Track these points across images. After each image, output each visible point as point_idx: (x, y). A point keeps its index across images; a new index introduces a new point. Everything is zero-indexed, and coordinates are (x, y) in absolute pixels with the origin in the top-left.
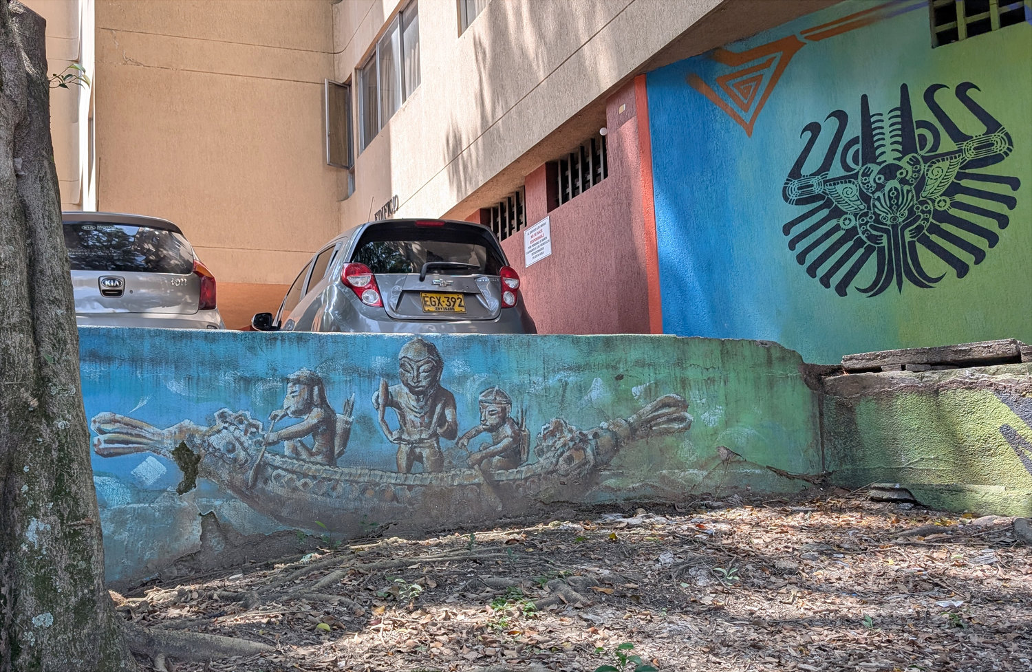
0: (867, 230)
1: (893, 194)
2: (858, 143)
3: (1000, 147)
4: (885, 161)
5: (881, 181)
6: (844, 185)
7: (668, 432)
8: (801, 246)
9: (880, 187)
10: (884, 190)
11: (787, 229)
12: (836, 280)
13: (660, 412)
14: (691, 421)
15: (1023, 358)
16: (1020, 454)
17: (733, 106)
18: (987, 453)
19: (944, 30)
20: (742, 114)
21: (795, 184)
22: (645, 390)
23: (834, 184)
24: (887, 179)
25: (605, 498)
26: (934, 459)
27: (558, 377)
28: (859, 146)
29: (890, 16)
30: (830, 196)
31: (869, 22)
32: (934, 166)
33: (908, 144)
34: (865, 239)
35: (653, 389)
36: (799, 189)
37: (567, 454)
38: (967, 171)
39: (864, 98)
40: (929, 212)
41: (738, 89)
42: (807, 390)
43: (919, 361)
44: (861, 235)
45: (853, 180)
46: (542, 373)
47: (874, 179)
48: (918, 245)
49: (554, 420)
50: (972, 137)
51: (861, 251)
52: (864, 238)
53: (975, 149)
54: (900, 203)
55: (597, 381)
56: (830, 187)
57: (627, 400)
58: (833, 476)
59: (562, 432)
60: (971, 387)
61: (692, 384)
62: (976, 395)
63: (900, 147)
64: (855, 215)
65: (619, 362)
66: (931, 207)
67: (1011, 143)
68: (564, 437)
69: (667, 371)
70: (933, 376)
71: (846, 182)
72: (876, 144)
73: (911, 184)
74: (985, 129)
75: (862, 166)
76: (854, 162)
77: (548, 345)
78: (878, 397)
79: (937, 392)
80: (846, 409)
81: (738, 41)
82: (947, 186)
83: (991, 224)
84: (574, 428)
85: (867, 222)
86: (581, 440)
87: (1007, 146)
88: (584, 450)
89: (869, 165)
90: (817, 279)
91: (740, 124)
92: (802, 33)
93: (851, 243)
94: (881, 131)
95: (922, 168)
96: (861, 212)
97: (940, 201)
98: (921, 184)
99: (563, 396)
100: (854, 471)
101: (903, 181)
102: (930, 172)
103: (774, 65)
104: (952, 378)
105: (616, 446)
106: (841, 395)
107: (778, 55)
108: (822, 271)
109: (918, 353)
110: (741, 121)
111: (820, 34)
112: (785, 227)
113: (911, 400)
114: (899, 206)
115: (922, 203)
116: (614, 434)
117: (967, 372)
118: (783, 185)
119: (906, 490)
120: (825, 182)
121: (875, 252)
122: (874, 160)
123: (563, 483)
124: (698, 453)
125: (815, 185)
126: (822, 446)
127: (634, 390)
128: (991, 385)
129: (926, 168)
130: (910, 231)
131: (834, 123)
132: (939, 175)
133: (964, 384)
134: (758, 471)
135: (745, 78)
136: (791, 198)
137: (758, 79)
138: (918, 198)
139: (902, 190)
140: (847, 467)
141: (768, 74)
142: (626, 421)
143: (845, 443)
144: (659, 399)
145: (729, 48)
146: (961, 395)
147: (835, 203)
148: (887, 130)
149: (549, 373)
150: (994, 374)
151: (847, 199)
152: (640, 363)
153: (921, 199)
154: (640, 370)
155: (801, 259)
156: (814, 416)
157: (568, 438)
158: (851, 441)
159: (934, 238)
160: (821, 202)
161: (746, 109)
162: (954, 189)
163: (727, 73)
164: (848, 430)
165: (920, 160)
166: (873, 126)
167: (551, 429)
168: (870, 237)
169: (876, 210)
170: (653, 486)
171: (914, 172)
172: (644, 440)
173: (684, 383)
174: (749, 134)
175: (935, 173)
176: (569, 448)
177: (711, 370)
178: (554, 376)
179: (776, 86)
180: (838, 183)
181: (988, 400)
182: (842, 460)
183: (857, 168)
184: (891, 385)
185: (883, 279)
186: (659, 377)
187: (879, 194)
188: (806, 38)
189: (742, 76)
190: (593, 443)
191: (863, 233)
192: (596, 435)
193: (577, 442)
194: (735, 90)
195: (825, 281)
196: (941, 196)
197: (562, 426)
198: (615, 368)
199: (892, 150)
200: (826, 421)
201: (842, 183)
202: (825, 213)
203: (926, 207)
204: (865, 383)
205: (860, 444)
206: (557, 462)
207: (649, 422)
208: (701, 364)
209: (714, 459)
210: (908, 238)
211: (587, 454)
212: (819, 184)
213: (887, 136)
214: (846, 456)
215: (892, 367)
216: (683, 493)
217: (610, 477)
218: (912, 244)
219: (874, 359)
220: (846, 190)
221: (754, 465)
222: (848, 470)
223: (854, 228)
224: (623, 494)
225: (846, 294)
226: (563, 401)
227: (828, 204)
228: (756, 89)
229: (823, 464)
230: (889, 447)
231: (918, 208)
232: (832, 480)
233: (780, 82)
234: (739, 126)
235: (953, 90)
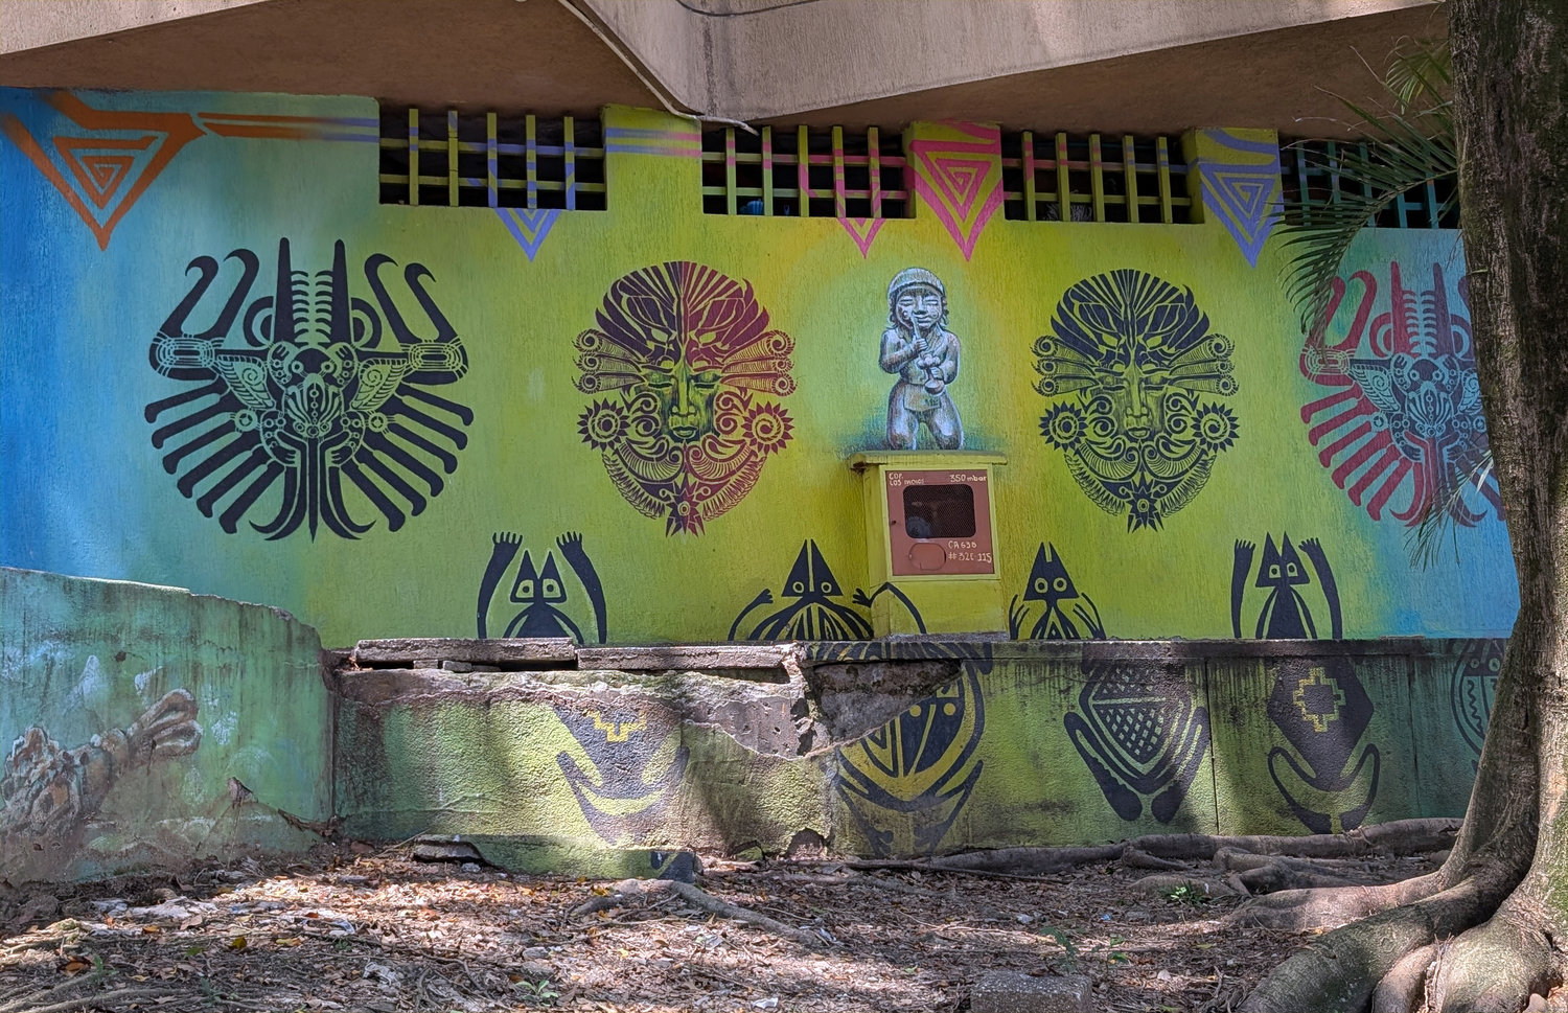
0: (273, 439)
1: (314, 393)
2: (271, 306)
3: (452, 364)
4: (306, 344)
5: (299, 371)
6: (246, 365)
7: (171, 754)
8: (172, 444)
9: (297, 380)
10: (301, 386)
11: (152, 412)
12: (221, 506)
13: (165, 719)
14: (200, 736)
15: (581, 664)
16: (577, 791)
17: (78, 192)
18: (542, 790)
19: (392, 182)
20: (94, 209)
21: (170, 345)
22: (151, 679)
23: (232, 359)
24: (308, 370)
25: (91, 871)
26: (479, 798)
27: (42, 649)
28: (271, 311)
29: (329, 138)
30: (223, 376)
31: (298, 136)
32: (372, 367)
33: (339, 329)
34: (270, 453)
35: (160, 678)
36: (176, 353)
37: (44, 793)
38: (411, 385)
39: (284, 243)
40: (360, 430)
41: (91, 168)
42: (324, 690)
43: (461, 657)
44: (264, 444)
45: (259, 360)
46: (21, 640)
47: (290, 366)
48: (342, 475)
49: (30, 729)
50: (420, 341)
51: (262, 469)
52: (268, 449)
53: (423, 357)
54: (322, 409)
55: (91, 662)
56: (225, 363)
57: (127, 696)
58: (346, 824)
59: (40, 753)
60: (527, 699)
61: (205, 672)
62: (532, 710)
63: (328, 329)
64: (259, 413)
65: (119, 631)
66: (362, 424)
67: (465, 361)
68: (42, 761)
69: (177, 649)
70: (484, 679)
71: (248, 361)
72: (296, 316)
73: (340, 386)
74: (436, 335)
75: (275, 342)
76: (263, 333)
77: (32, 590)
78: (415, 707)
79: (488, 704)
80: (371, 721)
81: (97, 90)
82: (385, 400)
83: (435, 464)
84: (56, 744)
85: (275, 427)
86: (65, 767)
87: (461, 364)
88: (68, 784)
89: (284, 344)
90: (193, 500)
91: (89, 224)
92: (201, 115)
93: (248, 454)
94: (304, 298)
95: (356, 366)
96: (268, 411)
97: (375, 418)
98: (352, 389)
99: (47, 686)
100: (375, 815)
101: (329, 379)
102: (365, 374)
103: (155, 147)
104: (505, 685)
105: (109, 780)
106: (364, 700)
107: (162, 137)
108: (202, 488)
109: (459, 646)
110: (91, 221)
111: (231, 128)
112: (148, 408)
113: (459, 711)
114: (320, 414)
115: (353, 416)
116: (108, 756)
117: (523, 677)
118: (151, 342)
119: (468, 844)
120: (218, 352)
121: (283, 475)
122: (291, 337)
123: (38, 848)
124: (205, 790)
125: (202, 352)
126: (334, 777)
127: (137, 679)
128: (550, 698)
129: (361, 368)
130: (333, 452)
131: (238, 268)
132: (378, 382)
133: (521, 695)
134: (269, 818)
135: (104, 152)
136: (162, 364)
137: (127, 162)
138: (347, 408)
139: (327, 392)
140: (367, 809)
141: (142, 160)
142: (124, 733)
143: (365, 774)
144: (165, 697)
145: (80, 95)
146: (516, 709)
147: (230, 388)
148: (312, 299)
149: (30, 642)
150: (551, 683)
151: (248, 387)
152: (146, 634)
153: (351, 410)
154: (145, 644)
155: (170, 463)
156: (328, 732)
157: (48, 763)
158: (375, 770)
159: (363, 468)
160: (209, 382)
161: (101, 203)
162: (392, 407)
163: (74, 135)
164: (370, 753)
165: (354, 354)
166: (294, 288)
167: (26, 746)
168: (277, 450)
169: (289, 412)
170: (150, 847)
171: (344, 369)
172: (145, 767)
173: (196, 669)
174: (103, 245)
175: (372, 377)
176: (48, 783)
177: (227, 651)
178: (37, 649)
179: (154, 182)
180: (237, 360)
181: (546, 718)
182: (359, 800)
183: (267, 343)
184: (431, 689)
185: (291, 514)
186: (170, 659)
187: (293, 389)
188: (206, 125)
189: (99, 148)
190: (80, 771)
191: (268, 442)
192: (85, 758)
193: (59, 770)
194: (85, 168)
195: (205, 505)
196: (377, 411)
197: (41, 742)
198: (115, 640)
199: (318, 330)
200: (341, 739)
201: (243, 360)
202: (213, 399)
203: (357, 423)
204: (398, 684)
205: (386, 776)
206: (31, 807)
207: (152, 736)
208: (216, 641)
209: (223, 799)
210: (329, 463)
211: (72, 792)
212: (208, 353)
213: (312, 308)
214: (365, 792)
215: (426, 662)
216: (186, 858)
217: (97, 834)
218: (334, 471)
219: (402, 649)
220: (248, 372)
221: (267, 809)
222: (366, 813)
223: (255, 432)
224: (113, 864)
225: (234, 531)
226: (45, 694)
227: (219, 387)
228: (120, 176)
229: (333, 806)
230: (423, 778)
231: (345, 422)
232: (346, 830)
233: (161, 178)
234: (86, 226)
235: (402, 270)
